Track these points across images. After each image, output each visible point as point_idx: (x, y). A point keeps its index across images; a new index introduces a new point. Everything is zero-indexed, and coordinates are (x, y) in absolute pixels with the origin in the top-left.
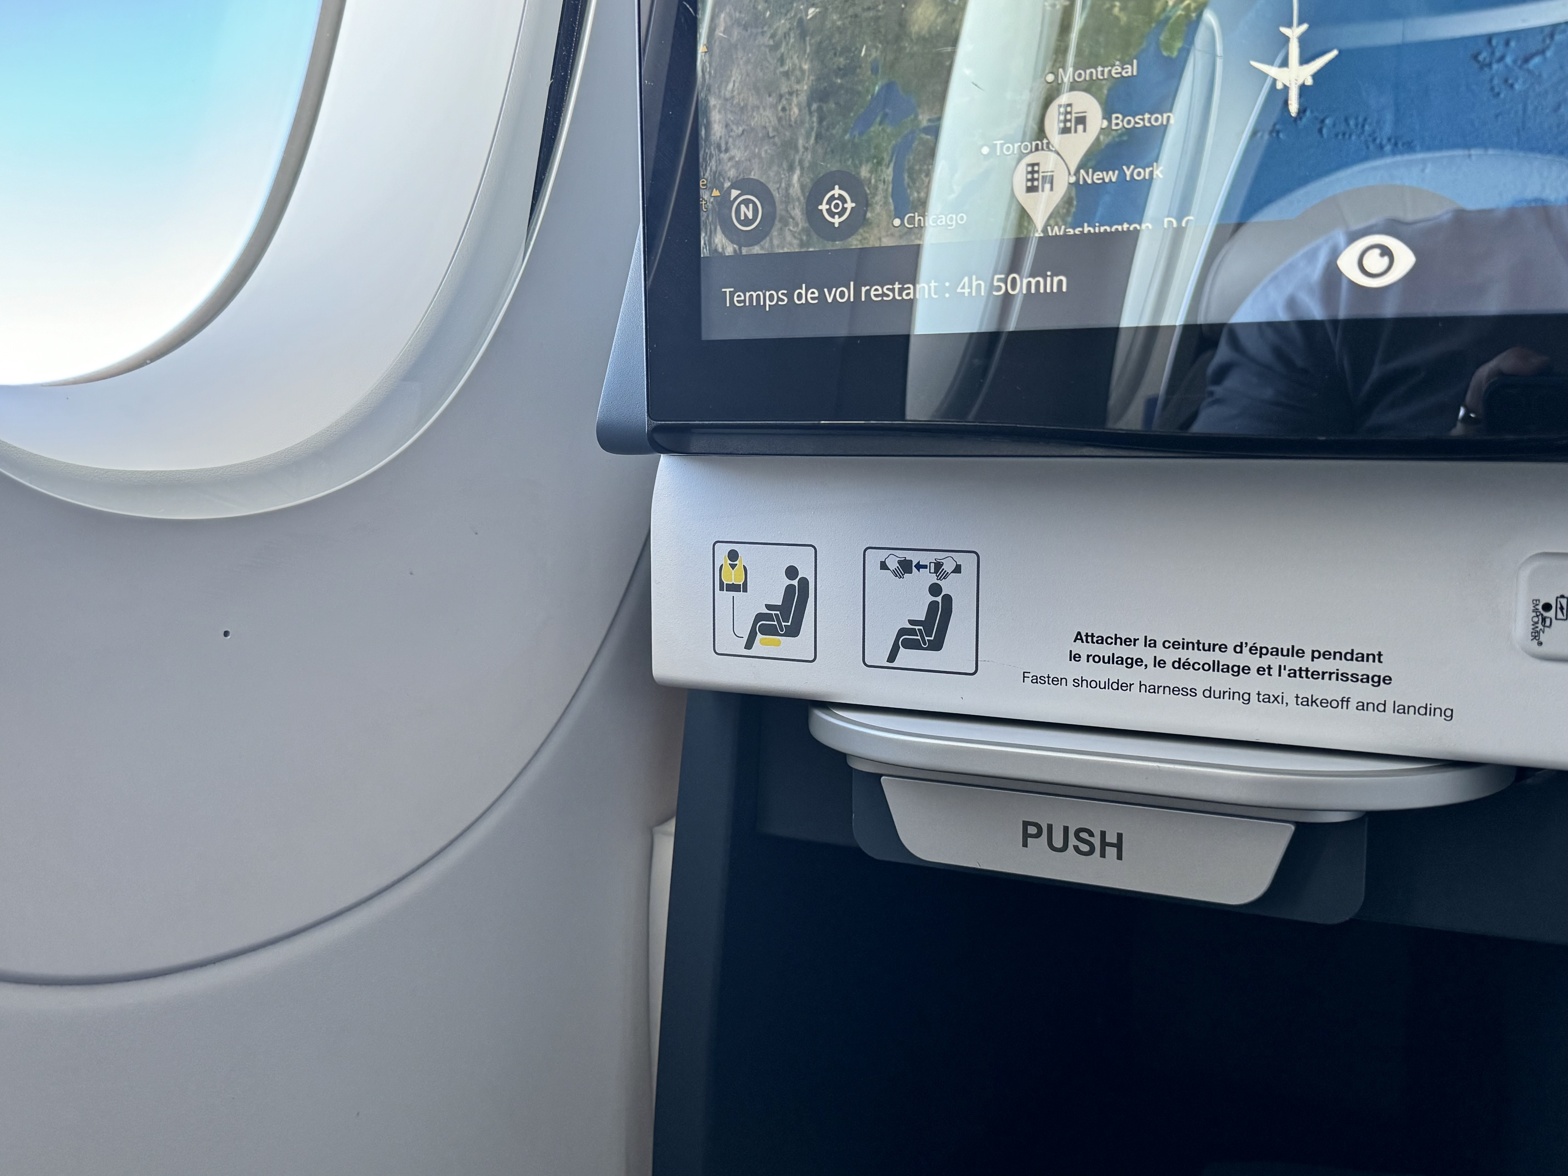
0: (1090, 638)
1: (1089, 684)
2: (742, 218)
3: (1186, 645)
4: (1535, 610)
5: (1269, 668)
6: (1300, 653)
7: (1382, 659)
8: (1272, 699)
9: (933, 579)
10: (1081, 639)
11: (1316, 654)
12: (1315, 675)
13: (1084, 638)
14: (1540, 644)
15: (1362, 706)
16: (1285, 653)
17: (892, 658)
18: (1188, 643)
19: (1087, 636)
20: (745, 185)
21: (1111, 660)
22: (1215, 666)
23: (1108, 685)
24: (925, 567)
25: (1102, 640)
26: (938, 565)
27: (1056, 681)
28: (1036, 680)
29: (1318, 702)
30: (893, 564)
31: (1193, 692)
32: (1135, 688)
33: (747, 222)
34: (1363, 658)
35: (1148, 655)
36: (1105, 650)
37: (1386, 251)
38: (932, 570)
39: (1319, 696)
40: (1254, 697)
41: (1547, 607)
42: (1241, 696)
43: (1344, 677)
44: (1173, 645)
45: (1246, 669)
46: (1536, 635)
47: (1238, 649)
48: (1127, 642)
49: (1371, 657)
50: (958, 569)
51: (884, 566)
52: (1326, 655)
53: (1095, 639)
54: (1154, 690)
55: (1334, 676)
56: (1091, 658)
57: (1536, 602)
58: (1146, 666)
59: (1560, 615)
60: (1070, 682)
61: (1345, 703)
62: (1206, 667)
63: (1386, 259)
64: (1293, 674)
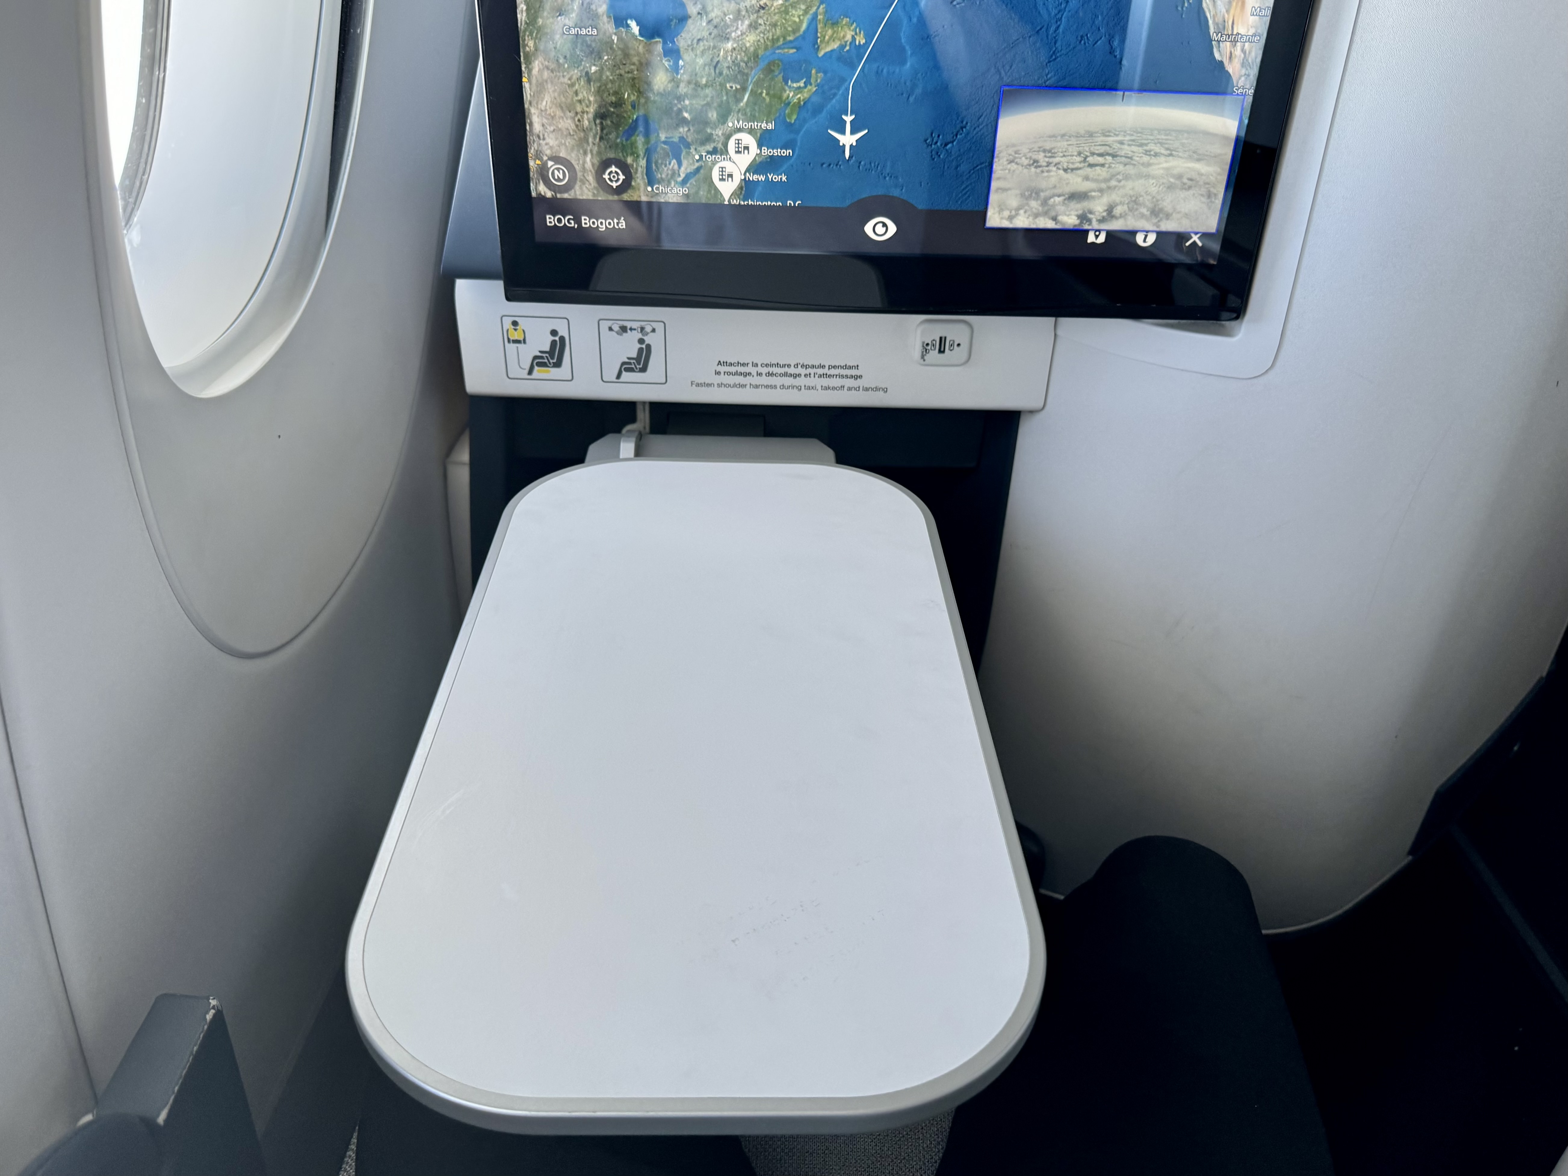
0: (725, 363)
1: (725, 386)
2: (556, 177)
3: (772, 365)
4: (923, 346)
5: (810, 374)
6: (823, 367)
7: (859, 368)
8: (811, 388)
9: (640, 336)
10: (721, 364)
11: (830, 367)
12: (830, 376)
13: (722, 364)
14: (924, 360)
15: (850, 389)
16: (817, 367)
17: (619, 376)
18: (773, 365)
19: (724, 362)
20: (556, 159)
21: (736, 373)
22: (786, 374)
23: (735, 386)
24: (635, 329)
25: (731, 364)
26: (642, 329)
27: (709, 385)
28: (698, 385)
29: (831, 388)
30: (616, 328)
31: (775, 387)
32: (748, 386)
33: (559, 180)
34: (850, 368)
35: (754, 371)
36: (733, 369)
37: (884, 225)
38: (639, 331)
39: (831, 386)
40: (803, 388)
41: (928, 344)
42: (797, 387)
43: (842, 376)
44: (766, 365)
45: (799, 375)
46: (923, 357)
47: (796, 366)
48: (743, 365)
49: (854, 368)
50: (654, 330)
51: (610, 329)
52: (834, 367)
53: (728, 364)
54: (757, 387)
55: (838, 377)
56: (726, 374)
57: (923, 343)
58: (753, 376)
59: (932, 348)
60: (716, 385)
61: (842, 388)
62: (781, 375)
63: (885, 228)
64: (820, 376)
